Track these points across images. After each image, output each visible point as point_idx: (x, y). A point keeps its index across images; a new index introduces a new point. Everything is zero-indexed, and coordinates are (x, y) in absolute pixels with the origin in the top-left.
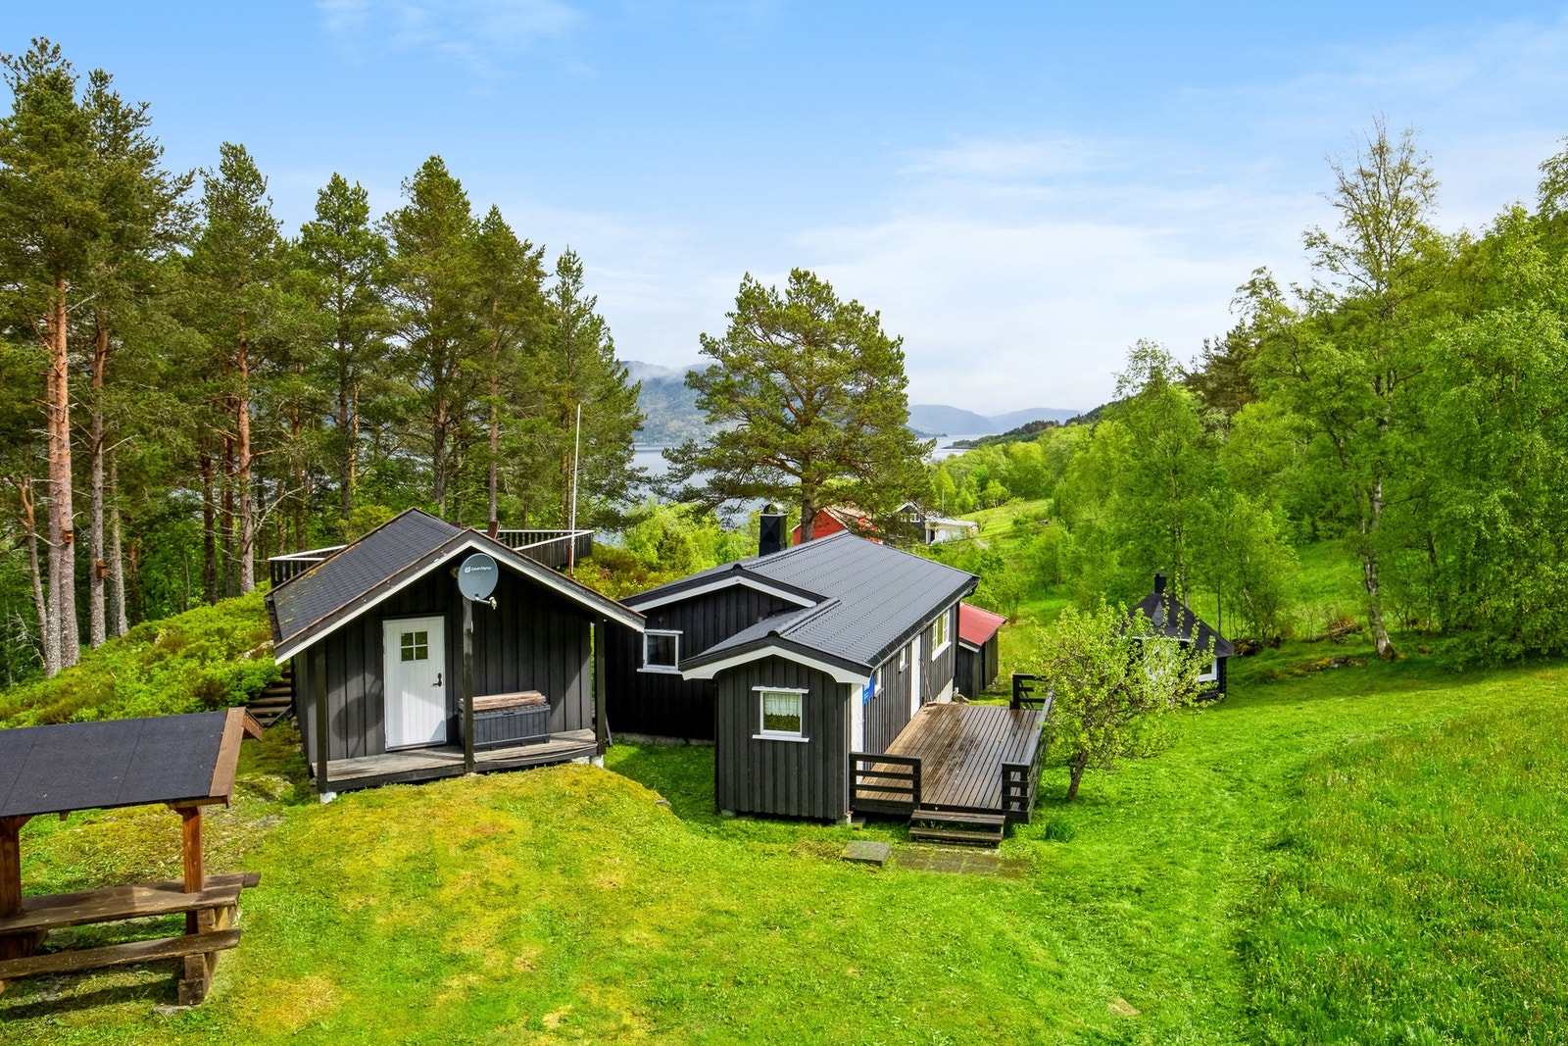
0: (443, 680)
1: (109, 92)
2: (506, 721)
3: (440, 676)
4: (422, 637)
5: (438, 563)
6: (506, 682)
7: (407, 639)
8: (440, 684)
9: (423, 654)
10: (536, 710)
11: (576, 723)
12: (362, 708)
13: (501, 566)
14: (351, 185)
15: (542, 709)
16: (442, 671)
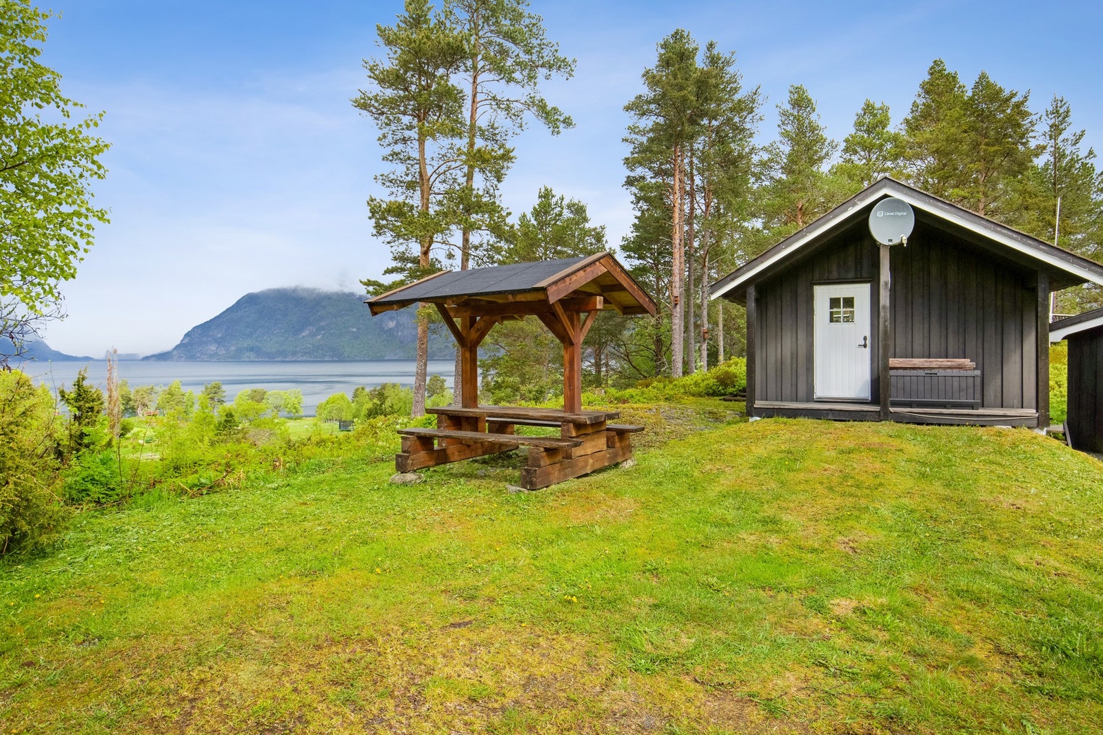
0: (868, 342)
1: (715, 52)
2: (928, 379)
3: (865, 338)
4: (849, 302)
5: (851, 211)
6: (934, 349)
7: (834, 302)
8: (865, 346)
9: (849, 319)
10: (962, 373)
11: (1017, 401)
12: (794, 360)
13: (915, 209)
14: (877, 106)
15: (970, 373)
16: (868, 335)
